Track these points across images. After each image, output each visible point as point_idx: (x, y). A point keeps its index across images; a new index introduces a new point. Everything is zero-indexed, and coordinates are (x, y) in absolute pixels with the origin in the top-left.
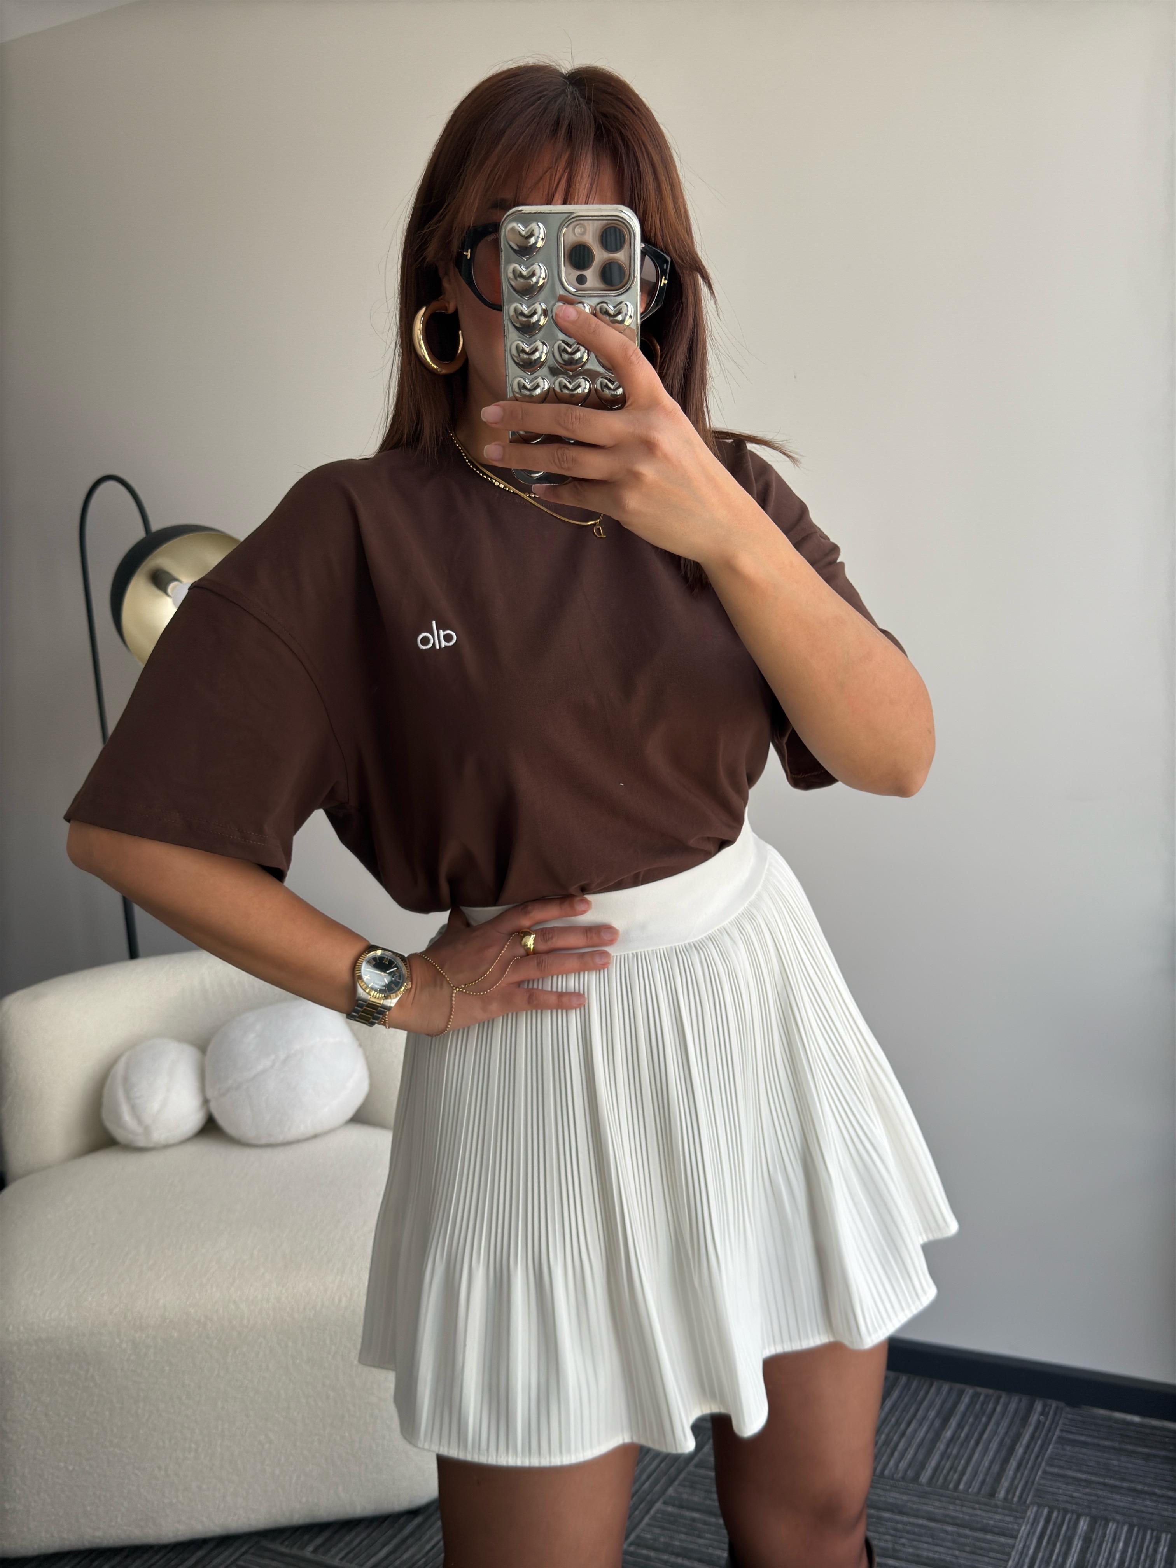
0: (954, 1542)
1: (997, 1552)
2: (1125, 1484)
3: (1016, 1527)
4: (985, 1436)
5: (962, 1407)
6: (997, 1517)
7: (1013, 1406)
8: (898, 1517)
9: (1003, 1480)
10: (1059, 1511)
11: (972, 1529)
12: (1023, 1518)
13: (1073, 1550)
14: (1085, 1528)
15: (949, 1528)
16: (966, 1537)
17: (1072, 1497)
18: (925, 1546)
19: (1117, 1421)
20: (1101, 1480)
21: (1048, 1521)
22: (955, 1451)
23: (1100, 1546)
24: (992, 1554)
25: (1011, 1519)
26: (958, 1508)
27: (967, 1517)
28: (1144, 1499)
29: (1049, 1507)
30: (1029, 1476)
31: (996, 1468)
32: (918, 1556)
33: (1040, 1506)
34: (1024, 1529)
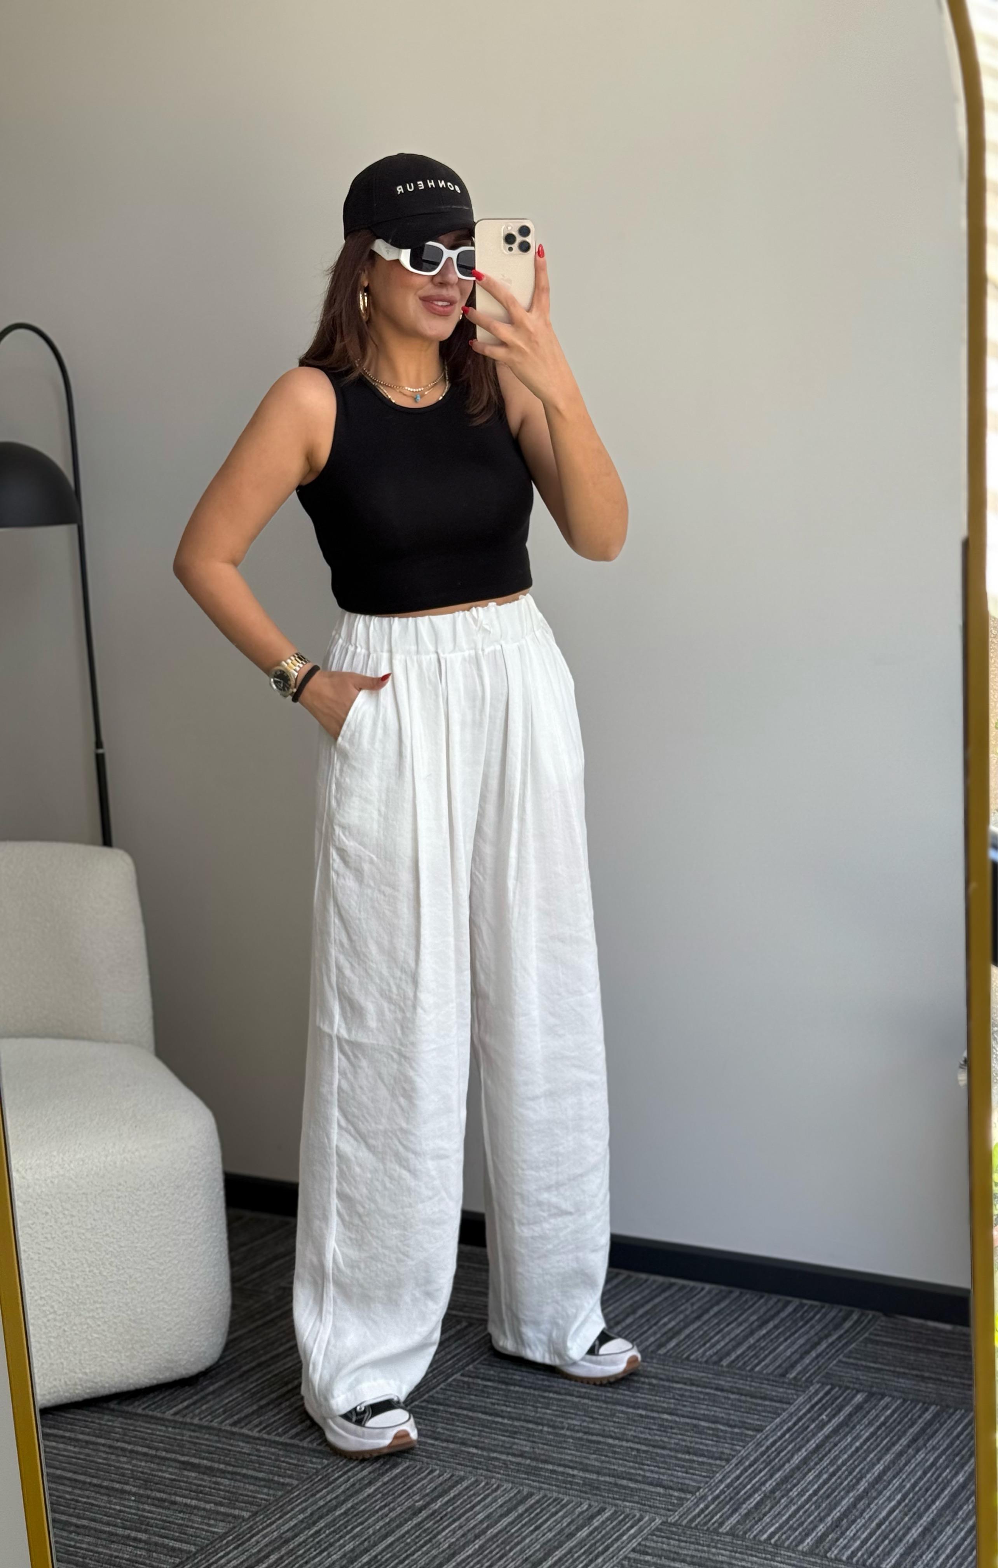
0: (732, 1405)
1: (769, 1412)
2: (914, 1372)
3: (795, 1397)
4: (797, 1335)
5: (783, 1315)
6: (781, 1390)
7: (832, 1314)
8: (688, 1388)
9: (799, 1365)
10: (840, 1387)
11: (752, 1397)
12: (804, 1392)
13: (841, 1414)
14: (861, 1400)
15: (732, 1396)
16: (745, 1402)
17: (858, 1379)
18: (704, 1407)
19: (928, 1328)
20: (892, 1369)
21: (827, 1394)
22: (763, 1345)
23: (868, 1413)
24: (764, 1414)
25: (793, 1392)
26: (748, 1383)
27: (753, 1389)
28: (927, 1383)
29: (832, 1384)
30: (823, 1364)
31: (796, 1357)
32: (694, 1413)
33: (823, 1384)
34: (801, 1399)
